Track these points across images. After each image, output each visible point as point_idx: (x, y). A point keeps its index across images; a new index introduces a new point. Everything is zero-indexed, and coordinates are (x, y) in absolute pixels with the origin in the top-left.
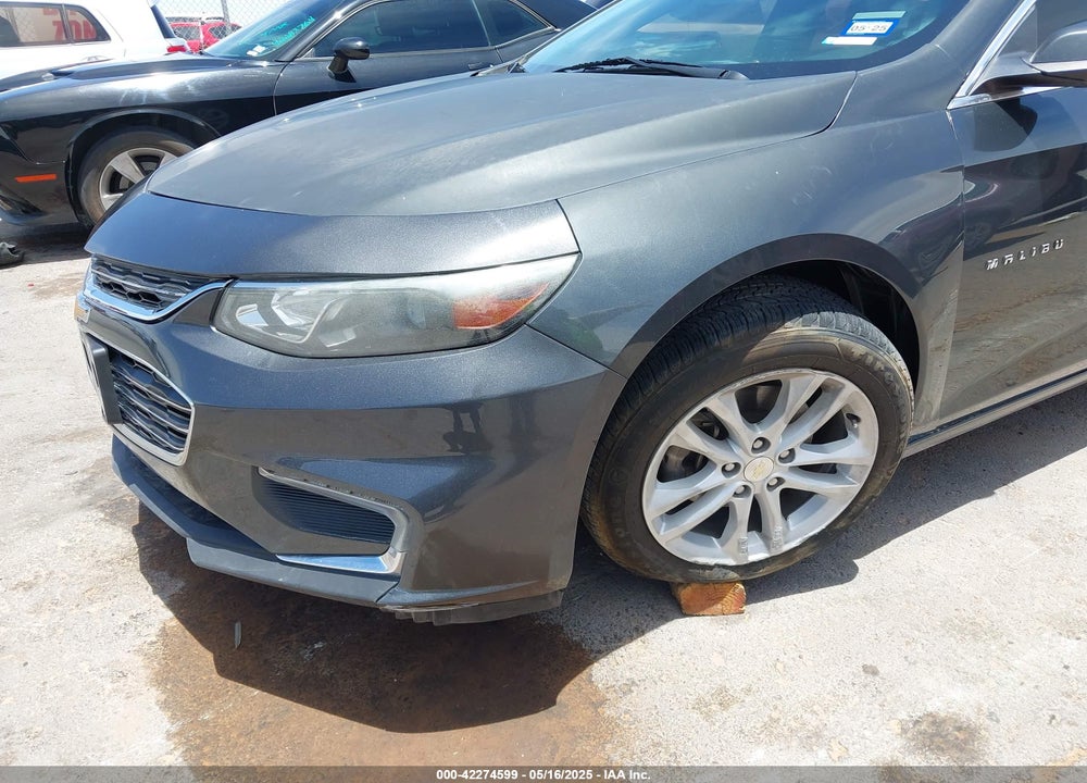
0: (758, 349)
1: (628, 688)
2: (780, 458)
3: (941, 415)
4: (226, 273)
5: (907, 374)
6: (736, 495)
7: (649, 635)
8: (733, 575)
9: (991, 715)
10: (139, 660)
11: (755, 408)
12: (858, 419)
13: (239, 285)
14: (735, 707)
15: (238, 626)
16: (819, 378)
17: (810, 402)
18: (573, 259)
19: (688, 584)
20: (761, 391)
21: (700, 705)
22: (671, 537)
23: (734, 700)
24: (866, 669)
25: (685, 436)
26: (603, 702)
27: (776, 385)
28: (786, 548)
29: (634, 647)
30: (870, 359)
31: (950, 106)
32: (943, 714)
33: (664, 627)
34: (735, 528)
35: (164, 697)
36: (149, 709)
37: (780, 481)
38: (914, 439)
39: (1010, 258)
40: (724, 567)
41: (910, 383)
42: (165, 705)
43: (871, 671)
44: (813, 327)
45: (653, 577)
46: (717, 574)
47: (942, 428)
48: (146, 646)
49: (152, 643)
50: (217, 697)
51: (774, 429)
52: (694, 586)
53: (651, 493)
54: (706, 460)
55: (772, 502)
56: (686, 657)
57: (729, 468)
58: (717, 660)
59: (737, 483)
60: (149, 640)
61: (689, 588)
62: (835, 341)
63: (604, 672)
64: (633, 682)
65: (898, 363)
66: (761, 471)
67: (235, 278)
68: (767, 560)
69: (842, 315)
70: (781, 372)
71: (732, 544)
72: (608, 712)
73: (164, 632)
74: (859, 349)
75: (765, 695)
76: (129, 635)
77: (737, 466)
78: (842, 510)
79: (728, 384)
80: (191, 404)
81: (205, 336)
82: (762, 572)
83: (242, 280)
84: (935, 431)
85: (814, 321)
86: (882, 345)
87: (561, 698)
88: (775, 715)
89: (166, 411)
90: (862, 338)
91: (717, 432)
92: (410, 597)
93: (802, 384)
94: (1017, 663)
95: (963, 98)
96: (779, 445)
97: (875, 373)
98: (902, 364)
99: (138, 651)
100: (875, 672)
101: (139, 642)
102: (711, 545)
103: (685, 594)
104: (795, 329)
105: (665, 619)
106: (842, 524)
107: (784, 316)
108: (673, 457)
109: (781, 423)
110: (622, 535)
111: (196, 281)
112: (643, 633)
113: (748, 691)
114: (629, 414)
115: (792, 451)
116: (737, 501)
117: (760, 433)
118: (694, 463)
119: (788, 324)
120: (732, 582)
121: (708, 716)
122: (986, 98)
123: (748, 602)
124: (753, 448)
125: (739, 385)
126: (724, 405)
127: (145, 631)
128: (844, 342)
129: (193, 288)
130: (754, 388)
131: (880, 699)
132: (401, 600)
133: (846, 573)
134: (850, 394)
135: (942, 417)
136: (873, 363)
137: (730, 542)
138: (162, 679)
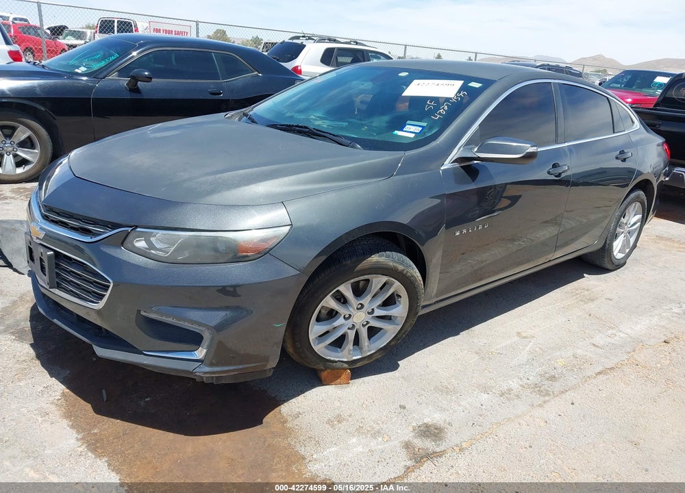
0: (360, 266)
1: (298, 415)
2: (368, 313)
3: (437, 296)
4: (132, 224)
5: (420, 278)
6: (349, 329)
7: (306, 393)
8: (346, 365)
9: (449, 424)
10: (53, 408)
11: (359, 291)
12: (400, 297)
13: (138, 229)
14: (344, 423)
15: (104, 391)
16: (384, 279)
17: (381, 288)
18: (289, 227)
19: (326, 370)
20: (361, 284)
21: (329, 422)
22: (320, 348)
23: (344, 419)
24: (400, 406)
25: (329, 302)
26: (286, 422)
27: (368, 281)
28: (369, 354)
29: (300, 398)
30: (405, 272)
31: (442, 168)
32: (430, 423)
33: (313, 390)
34: (348, 344)
35: (71, 423)
36: (64, 428)
37: (368, 323)
38: (424, 307)
39: (465, 231)
40: (342, 362)
41: (422, 282)
42: (72, 427)
43: (403, 407)
44: (383, 258)
45: (310, 366)
46: (339, 365)
47: (437, 302)
48: (55, 401)
49: (58, 399)
50: (99, 423)
51: (366, 300)
52: (328, 370)
53: (313, 327)
54: (337, 312)
55: (364, 333)
56: (323, 403)
57: (346, 317)
58: (337, 404)
59: (349, 323)
60: (57, 398)
61: (326, 372)
62: (391, 264)
63: (286, 409)
64: (300, 413)
65: (417, 273)
66: (360, 318)
67: (137, 227)
68: (361, 359)
69: (394, 253)
70: (370, 276)
71: (346, 352)
72: (289, 425)
73: (63, 394)
74: (401, 267)
75: (357, 418)
76: (45, 396)
77: (350, 315)
78: (393, 336)
79: (349, 280)
80: (111, 281)
81: (118, 251)
82: (359, 365)
83: (140, 228)
84: (434, 303)
85: (383, 256)
86: (410, 266)
87: (265, 420)
88: (361, 425)
89: (93, 284)
90: (402, 263)
91: (342, 300)
92: (207, 369)
93: (378, 281)
94: (462, 403)
95: (447, 165)
96: (367, 308)
97: (407, 278)
98: (419, 274)
99: (52, 403)
100: (404, 408)
101: (51, 399)
102: (338, 352)
103: (324, 375)
104: (375, 258)
105: (314, 387)
106: (393, 343)
107: (372, 253)
108: (323, 311)
109: (369, 297)
110: (298, 346)
111: (115, 226)
112: (304, 392)
113: (350, 416)
114: (306, 292)
115: (373, 309)
116: (349, 331)
117: (361, 302)
118: (332, 314)
119: (373, 256)
120: (345, 369)
121: (333, 426)
122: (457, 165)
123: (351, 379)
124: (357, 309)
125: (352, 281)
126: (346, 289)
127: (54, 394)
128: (395, 264)
129: (114, 229)
130: (358, 282)
131: (406, 418)
132: (203, 371)
133: (395, 367)
134: (397, 286)
135: (437, 297)
136: (406, 273)
137: (345, 350)
138: (68, 415)
